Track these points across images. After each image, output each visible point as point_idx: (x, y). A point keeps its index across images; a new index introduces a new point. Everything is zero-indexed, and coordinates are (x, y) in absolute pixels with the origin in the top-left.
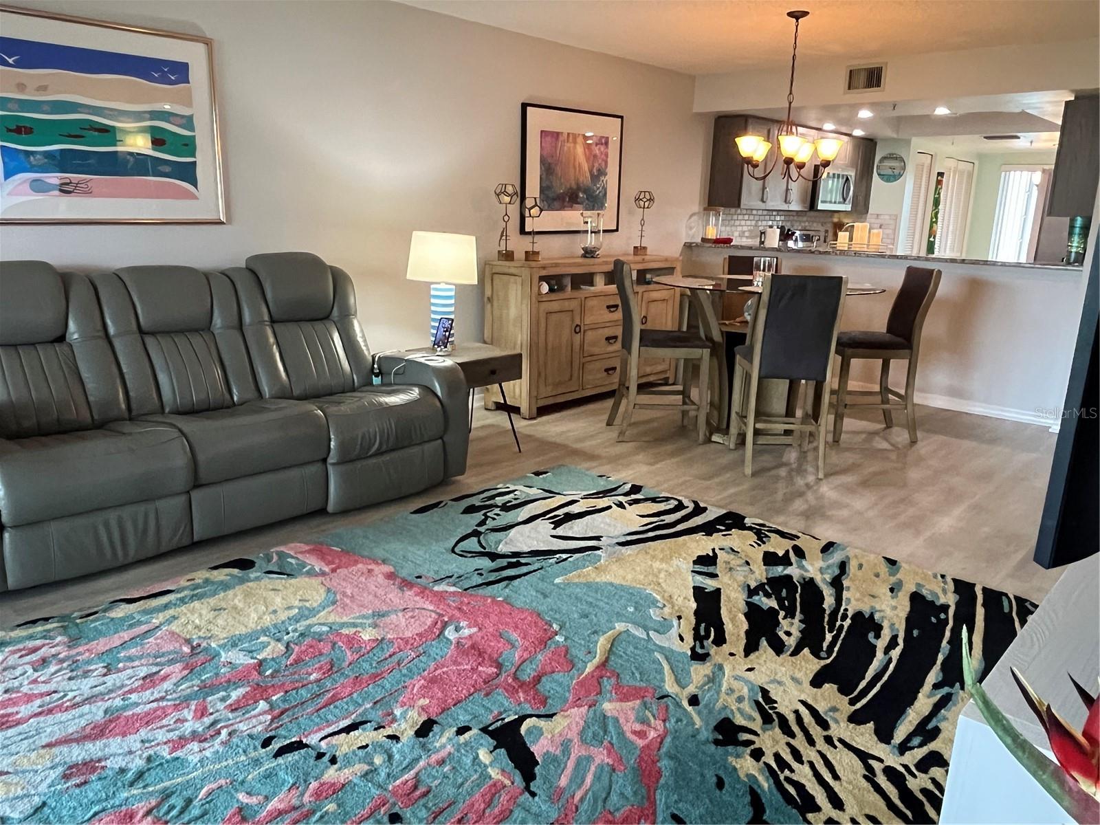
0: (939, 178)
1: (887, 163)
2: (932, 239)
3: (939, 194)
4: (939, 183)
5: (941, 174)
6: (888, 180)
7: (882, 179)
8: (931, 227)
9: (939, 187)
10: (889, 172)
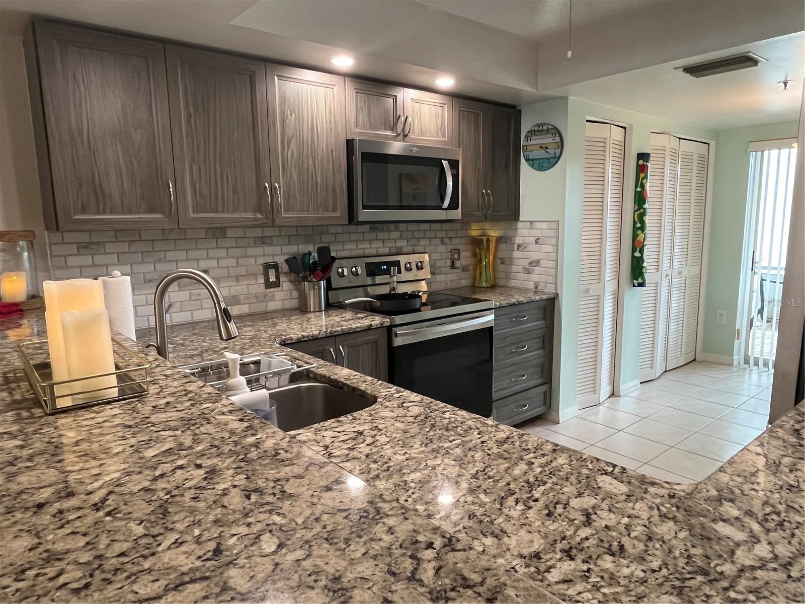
0: (641, 162)
1: (536, 141)
2: (637, 254)
3: (643, 186)
4: (641, 169)
5: (643, 157)
6: (541, 168)
7: (532, 166)
8: (635, 236)
9: (642, 175)
10: (541, 154)
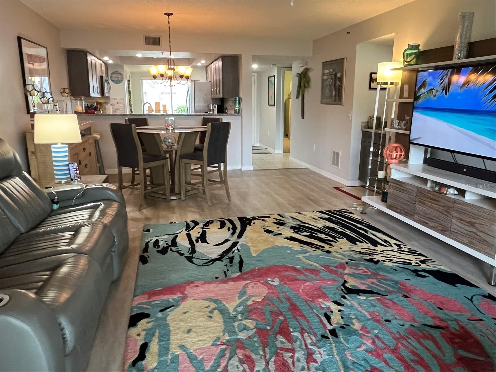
1: (114, 76)
2: (131, 108)
3: (130, 89)
4: (129, 84)
5: (129, 81)
6: (117, 83)
7: (114, 82)
8: (130, 103)
10: (117, 79)
